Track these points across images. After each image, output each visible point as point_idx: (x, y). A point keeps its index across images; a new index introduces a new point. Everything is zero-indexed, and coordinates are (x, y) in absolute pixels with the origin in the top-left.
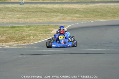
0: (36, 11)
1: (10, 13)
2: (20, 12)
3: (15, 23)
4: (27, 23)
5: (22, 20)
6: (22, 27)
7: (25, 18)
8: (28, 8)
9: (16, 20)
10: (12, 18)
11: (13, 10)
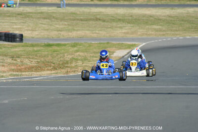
0: (87, 19)
1: (45, 21)
2: (62, 20)
3: (53, 39)
4: (73, 39)
5: (64, 34)
6: (65, 45)
7: (69, 31)
8: (75, 14)
9: (54, 34)
10: (47, 30)
11: (49, 17)
